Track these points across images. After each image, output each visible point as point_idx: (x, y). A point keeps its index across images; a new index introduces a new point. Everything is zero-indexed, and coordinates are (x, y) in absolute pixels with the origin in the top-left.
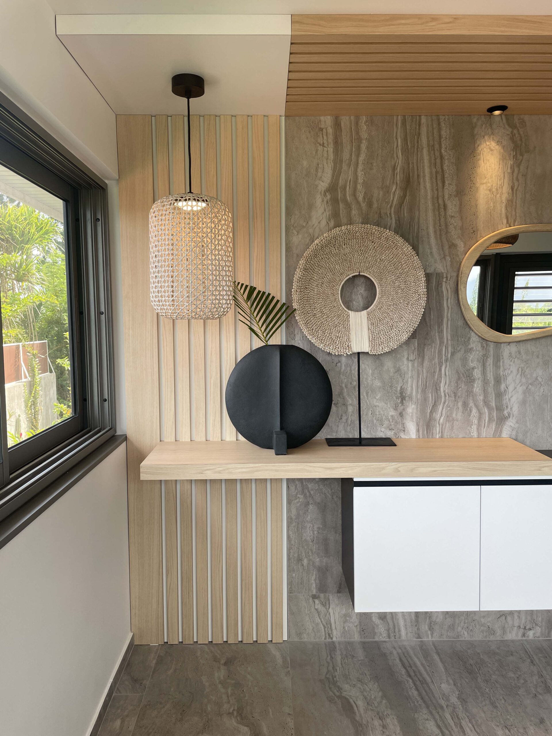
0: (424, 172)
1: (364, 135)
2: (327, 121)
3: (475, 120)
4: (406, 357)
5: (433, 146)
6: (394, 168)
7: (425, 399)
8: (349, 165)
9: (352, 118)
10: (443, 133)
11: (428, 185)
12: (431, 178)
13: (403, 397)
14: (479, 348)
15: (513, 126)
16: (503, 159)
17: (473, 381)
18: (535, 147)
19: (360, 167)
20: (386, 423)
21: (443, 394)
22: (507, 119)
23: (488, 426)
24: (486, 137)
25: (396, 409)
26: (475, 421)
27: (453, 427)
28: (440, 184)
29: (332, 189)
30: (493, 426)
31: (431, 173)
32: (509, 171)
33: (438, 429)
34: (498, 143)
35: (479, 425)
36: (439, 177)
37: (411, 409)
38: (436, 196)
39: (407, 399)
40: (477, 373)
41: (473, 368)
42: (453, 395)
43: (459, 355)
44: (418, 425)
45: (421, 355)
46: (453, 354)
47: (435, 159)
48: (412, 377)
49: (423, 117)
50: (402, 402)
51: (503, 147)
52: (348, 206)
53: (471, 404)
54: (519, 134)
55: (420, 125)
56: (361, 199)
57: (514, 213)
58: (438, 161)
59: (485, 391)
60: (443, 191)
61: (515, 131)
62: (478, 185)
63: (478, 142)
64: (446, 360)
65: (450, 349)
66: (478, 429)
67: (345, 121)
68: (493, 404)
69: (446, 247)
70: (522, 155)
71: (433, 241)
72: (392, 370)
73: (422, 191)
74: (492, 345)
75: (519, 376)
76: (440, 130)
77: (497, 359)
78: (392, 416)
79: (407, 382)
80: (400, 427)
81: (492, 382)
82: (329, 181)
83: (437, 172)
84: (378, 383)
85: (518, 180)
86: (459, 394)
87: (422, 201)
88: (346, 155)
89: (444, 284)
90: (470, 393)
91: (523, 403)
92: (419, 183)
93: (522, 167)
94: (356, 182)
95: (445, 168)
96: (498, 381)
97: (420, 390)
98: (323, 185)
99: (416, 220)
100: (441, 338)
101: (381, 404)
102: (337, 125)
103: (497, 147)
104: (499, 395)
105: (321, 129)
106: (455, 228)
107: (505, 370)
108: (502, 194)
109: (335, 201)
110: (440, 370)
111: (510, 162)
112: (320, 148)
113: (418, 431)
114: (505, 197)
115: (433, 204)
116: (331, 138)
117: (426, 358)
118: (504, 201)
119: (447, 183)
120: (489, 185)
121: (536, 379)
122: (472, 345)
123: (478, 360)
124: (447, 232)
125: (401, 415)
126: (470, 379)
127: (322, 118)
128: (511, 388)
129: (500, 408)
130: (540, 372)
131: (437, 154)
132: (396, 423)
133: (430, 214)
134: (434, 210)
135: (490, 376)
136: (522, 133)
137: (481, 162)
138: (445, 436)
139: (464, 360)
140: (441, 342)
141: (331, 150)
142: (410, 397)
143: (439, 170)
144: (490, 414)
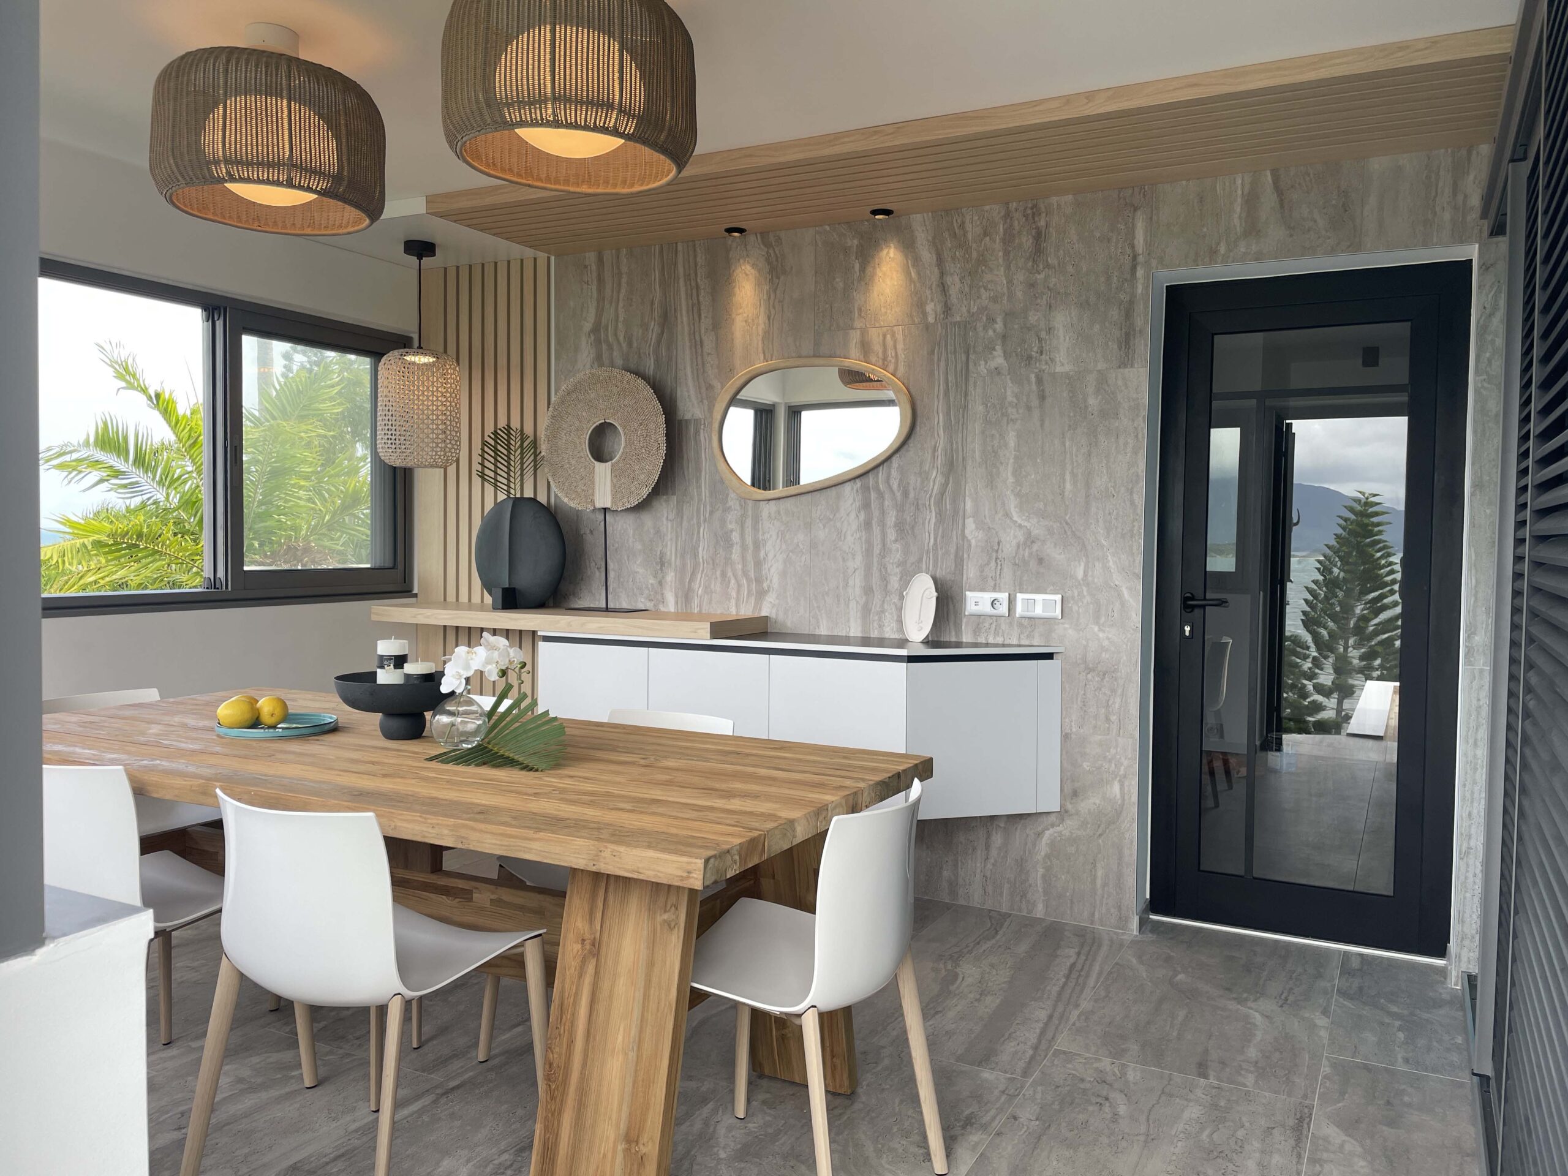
0: (681, 305)
1: (624, 269)
2: (591, 257)
3: (730, 242)
4: (665, 516)
5: (689, 275)
6: (652, 303)
7: (684, 565)
8: (611, 303)
9: (614, 251)
10: (699, 259)
11: (685, 319)
12: (688, 312)
13: (662, 563)
14: (738, 507)
15: (768, 245)
16: (759, 284)
17: (731, 546)
18: (792, 268)
19: (621, 304)
20: (646, 592)
21: (701, 560)
22: (762, 238)
23: (747, 602)
24: (741, 261)
25: (655, 577)
26: (734, 594)
27: (711, 600)
28: (696, 318)
29: (596, 329)
30: (753, 600)
31: (688, 305)
32: (765, 297)
33: (696, 601)
34: (753, 266)
35: (738, 599)
36: (695, 309)
37: (670, 577)
38: (692, 332)
39: (666, 564)
40: (735, 537)
41: (732, 531)
42: (711, 562)
43: (718, 514)
44: (676, 596)
45: (680, 513)
46: (711, 513)
47: (692, 290)
48: (671, 539)
49: (679, 244)
50: (661, 569)
51: (759, 271)
52: (610, 348)
53: (730, 574)
54: (775, 252)
55: (676, 254)
56: (621, 338)
57: (771, 346)
58: (694, 291)
59: (744, 558)
60: (699, 326)
61: (771, 251)
62: (733, 316)
63: (733, 268)
64: (705, 521)
65: (708, 507)
66: (736, 604)
67: (608, 256)
68: (752, 574)
69: (703, 390)
70: (778, 278)
71: (690, 383)
72: (652, 531)
73: (679, 327)
74: (750, 503)
75: (778, 541)
76: (695, 257)
77: (756, 519)
78: (652, 584)
79: (666, 545)
80: (660, 597)
81: (751, 546)
82: (593, 321)
83: (693, 306)
84: (639, 546)
85: (774, 307)
86: (717, 561)
87: (680, 338)
88: (608, 292)
89: (702, 431)
90: (728, 560)
91: (784, 574)
92: (676, 317)
93: (778, 292)
94: (617, 320)
95: (701, 299)
96: (757, 546)
97: (679, 555)
98: (588, 326)
99: (674, 359)
100: (699, 495)
101: (641, 570)
102: (600, 260)
103: (753, 271)
104: (758, 564)
105: (586, 267)
106: (712, 366)
107: (764, 533)
108: (758, 325)
109: (598, 342)
110: (699, 532)
111: (766, 287)
112: (585, 286)
113: (677, 603)
114: (762, 327)
115: (690, 341)
116: (595, 274)
117: (685, 518)
118: (761, 333)
119: (703, 316)
120: (745, 315)
121: (798, 545)
122: (730, 503)
123: (736, 523)
124: (704, 371)
125: (660, 583)
126: (729, 545)
127: (587, 254)
128: (771, 556)
129: (759, 581)
130: (801, 537)
131: (693, 284)
132: (656, 593)
133: (688, 352)
134: (691, 348)
135: (749, 540)
136: (777, 252)
137: (737, 290)
138: (704, 612)
139: (723, 521)
140: (700, 500)
141: (594, 288)
142: (670, 564)
143: (695, 301)
144: (749, 586)
